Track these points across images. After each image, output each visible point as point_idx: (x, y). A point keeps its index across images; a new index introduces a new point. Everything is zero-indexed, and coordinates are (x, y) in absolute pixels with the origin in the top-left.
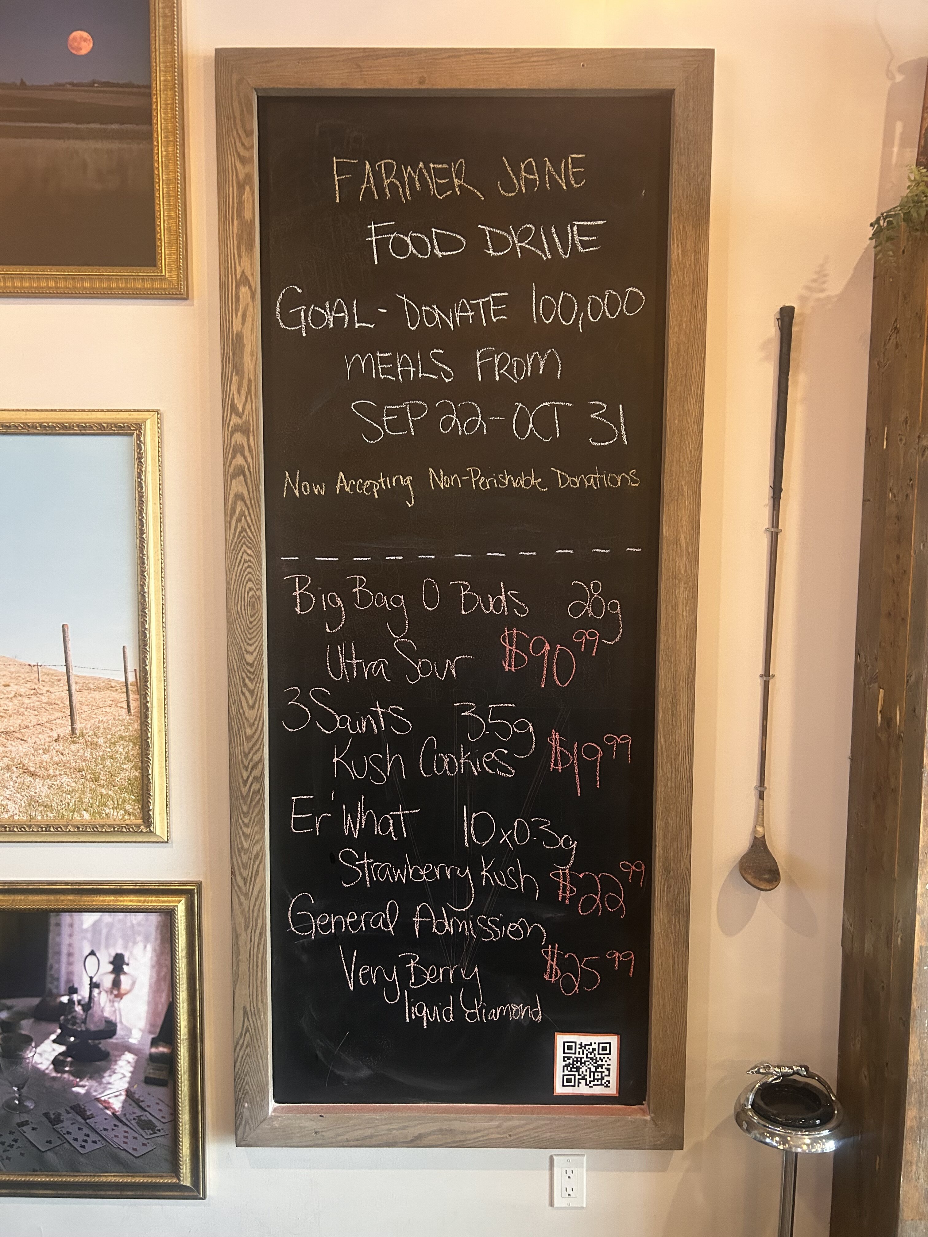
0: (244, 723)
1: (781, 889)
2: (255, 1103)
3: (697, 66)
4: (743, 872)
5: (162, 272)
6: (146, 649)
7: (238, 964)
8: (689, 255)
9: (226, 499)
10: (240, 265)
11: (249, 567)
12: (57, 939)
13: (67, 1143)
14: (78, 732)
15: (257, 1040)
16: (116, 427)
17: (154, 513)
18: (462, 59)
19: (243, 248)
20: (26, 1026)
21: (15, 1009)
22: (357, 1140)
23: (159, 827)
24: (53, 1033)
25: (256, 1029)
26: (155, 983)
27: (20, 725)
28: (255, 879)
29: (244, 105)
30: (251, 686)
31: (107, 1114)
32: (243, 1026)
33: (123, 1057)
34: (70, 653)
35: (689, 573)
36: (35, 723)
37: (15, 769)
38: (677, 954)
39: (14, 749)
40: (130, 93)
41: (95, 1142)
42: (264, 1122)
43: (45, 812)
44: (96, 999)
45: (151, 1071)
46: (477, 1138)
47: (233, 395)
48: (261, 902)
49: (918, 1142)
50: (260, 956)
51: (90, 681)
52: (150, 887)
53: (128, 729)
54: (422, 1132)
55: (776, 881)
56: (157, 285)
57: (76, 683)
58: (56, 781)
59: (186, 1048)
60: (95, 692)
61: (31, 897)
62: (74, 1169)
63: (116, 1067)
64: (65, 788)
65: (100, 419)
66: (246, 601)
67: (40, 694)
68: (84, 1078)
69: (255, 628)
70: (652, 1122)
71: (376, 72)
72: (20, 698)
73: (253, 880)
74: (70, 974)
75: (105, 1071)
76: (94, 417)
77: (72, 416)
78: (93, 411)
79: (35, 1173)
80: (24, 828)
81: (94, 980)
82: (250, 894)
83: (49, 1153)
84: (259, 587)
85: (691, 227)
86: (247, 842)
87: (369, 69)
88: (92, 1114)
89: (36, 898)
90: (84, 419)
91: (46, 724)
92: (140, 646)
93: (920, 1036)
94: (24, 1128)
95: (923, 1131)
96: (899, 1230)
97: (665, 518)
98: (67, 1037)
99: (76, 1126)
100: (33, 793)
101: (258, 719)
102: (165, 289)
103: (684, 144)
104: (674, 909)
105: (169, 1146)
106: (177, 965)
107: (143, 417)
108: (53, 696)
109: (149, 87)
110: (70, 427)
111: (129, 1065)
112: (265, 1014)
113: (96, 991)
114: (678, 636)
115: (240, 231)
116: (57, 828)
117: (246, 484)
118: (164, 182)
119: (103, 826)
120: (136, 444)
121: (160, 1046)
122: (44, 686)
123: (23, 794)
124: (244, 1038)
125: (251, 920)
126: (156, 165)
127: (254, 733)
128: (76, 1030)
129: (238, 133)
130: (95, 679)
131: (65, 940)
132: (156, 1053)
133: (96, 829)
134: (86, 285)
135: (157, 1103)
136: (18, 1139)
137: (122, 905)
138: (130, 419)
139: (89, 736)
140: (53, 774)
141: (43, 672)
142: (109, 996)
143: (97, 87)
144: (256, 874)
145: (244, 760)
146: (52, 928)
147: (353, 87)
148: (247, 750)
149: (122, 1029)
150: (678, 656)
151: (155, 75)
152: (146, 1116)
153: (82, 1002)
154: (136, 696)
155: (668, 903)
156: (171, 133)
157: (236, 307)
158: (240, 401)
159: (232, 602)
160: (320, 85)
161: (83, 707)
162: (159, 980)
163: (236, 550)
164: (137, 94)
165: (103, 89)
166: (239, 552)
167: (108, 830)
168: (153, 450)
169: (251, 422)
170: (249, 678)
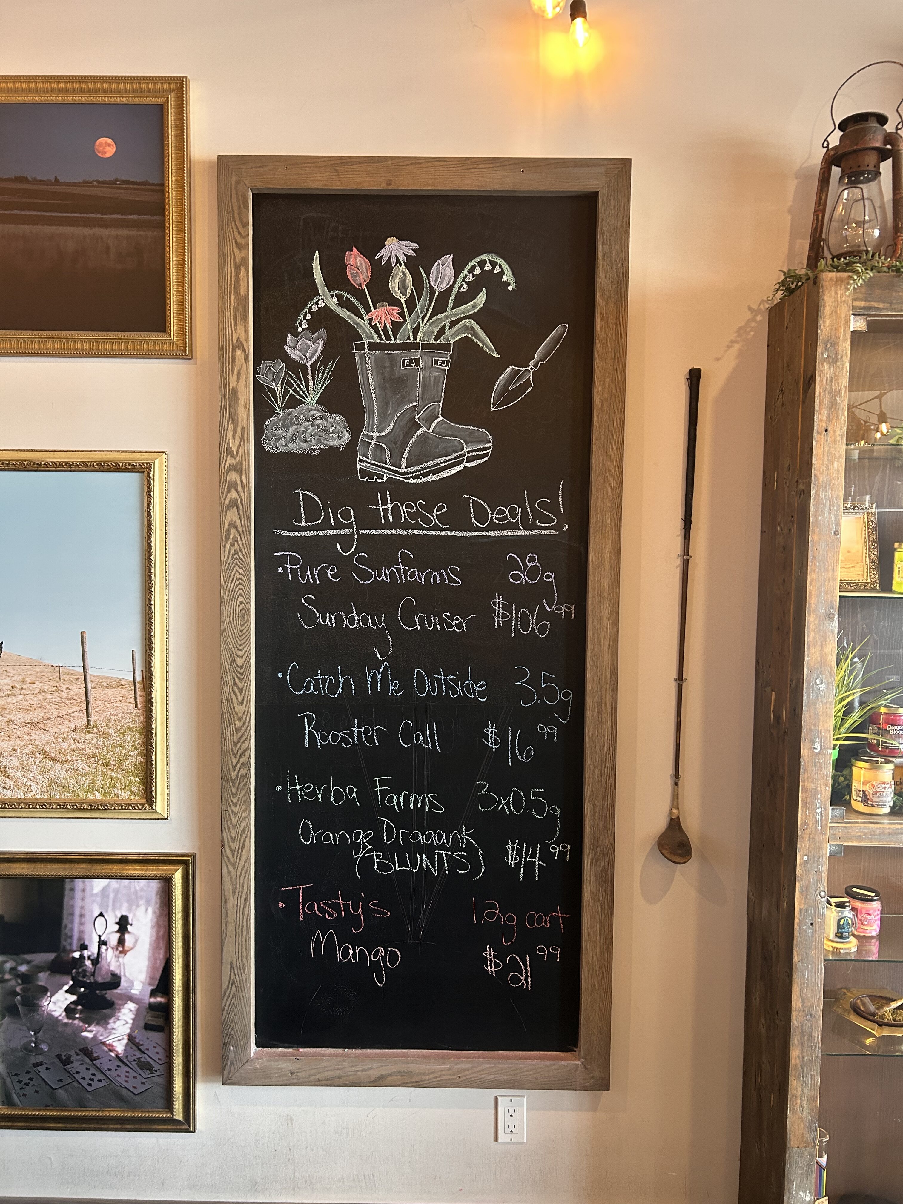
0: (234, 717)
1: (693, 863)
2: (239, 1046)
3: (616, 172)
4: (661, 848)
5: (170, 337)
6: (151, 653)
7: (226, 925)
8: (611, 326)
9: (221, 528)
10: (236, 332)
11: (240, 584)
12: (71, 903)
13: (76, 1082)
14: (92, 723)
15: (242, 991)
16: (129, 465)
17: (161, 537)
18: (423, 165)
19: (239, 318)
20: (43, 978)
21: (33, 963)
23: (160, 805)
24: (66, 984)
25: (241, 981)
26: (155, 941)
27: (43, 717)
28: (242, 851)
29: (241, 201)
30: (241, 686)
31: (111, 1056)
32: (230, 978)
33: (126, 1006)
34: (87, 656)
35: (612, 592)
36: (56, 716)
37: (38, 755)
38: (603, 919)
39: (37, 737)
40: (146, 190)
41: (100, 1081)
42: (246, 1064)
43: (63, 792)
44: (104, 955)
45: (150, 1018)
46: (431, 1079)
47: (229, 439)
48: (246, 872)
49: (801, 1078)
50: (245, 918)
51: (104, 680)
52: (152, 858)
53: (135, 721)
54: (384, 1073)
55: (688, 856)
56: (166, 347)
57: (92, 681)
58: (73, 765)
59: (180, 998)
60: (108, 690)
61: (50, 866)
62: (81, 1104)
63: (119, 1014)
64: (80, 771)
65: (116, 458)
66: (237, 613)
67: (61, 691)
68: (92, 1024)
69: (244, 636)
70: (582, 1066)
71: (350, 176)
72: (44, 694)
73: (240, 852)
74: (81, 932)
75: (110, 1018)
76: (111, 457)
77: (93, 456)
78: (111, 452)
79: (48, 1108)
80: (45, 805)
81: (102, 938)
82: (237, 864)
83: (60, 1090)
84: (248, 600)
85: (612, 305)
86: (235, 818)
87: (345, 173)
88: (98, 1056)
89: (54, 866)
90: (102, 458)
91: (65, 716)
92: (146, 650)
94: (39, 1068)
95: (805, 1069)
96: (787, 1155)
98: (78, 988)
99: (84, 1067)
100: (53, 776)
101: (246, 713)
102: (173, 351)
103: (607, 235)
104: (601, 880)
105: (164, 1085)
106: (174, 925)
107: (153, 457)
108: (72, 693)
109: (163, 185)
110: (90, 465)
111: (131, 1013)
112: (249, 969)
113: (103, 948)
114: (603, 645)
115: (236, 304)
116: (73, 806)
117: (239, 514)
118: (174, 263)
119: (112, 805)
120: (146, 480)
121: (158, 996)
122: (64, 684)
123: (44, 776)
124: (231, 990)
125: (238, 886)
126: (167, 249)
127: (243, 726)
128: (85, 981)
129: (236, 224)
130: (108, 678)
131: (78, 903)
132: (155, 1003)
133: (106, 807)
134: (108, 346)
135: (155, 1047)
136: (33, 1078)
137: (127, 873)
138: (142, 459)
139: (102, 727)
140: (70, 759)
141: (63, 672)
142: (115, 952)
143: (119, 184)
144: (243, 847)
145: (234, 748)
146: (67, 892)
147: (331, 188)
148: (236, 740)
149: (125, 981)
150: (603, 662)
151: (167, 175)
152: (145, 1058)
153: (92, 958)
154: (142, 693)
155: (595, 873)
156: (181, 223)
157: (232, 367)
158: (234, 445)
159: (225, 614)
160: (305, 186)
161: (97, 702)
162: (158, 938)
163: (230, 570)
164: (152, 191)
165: (124, 186)
166: (232, 571)
167: (116, 808)
168: (161, 485)
169: (244, 463)
170: (239, 678)
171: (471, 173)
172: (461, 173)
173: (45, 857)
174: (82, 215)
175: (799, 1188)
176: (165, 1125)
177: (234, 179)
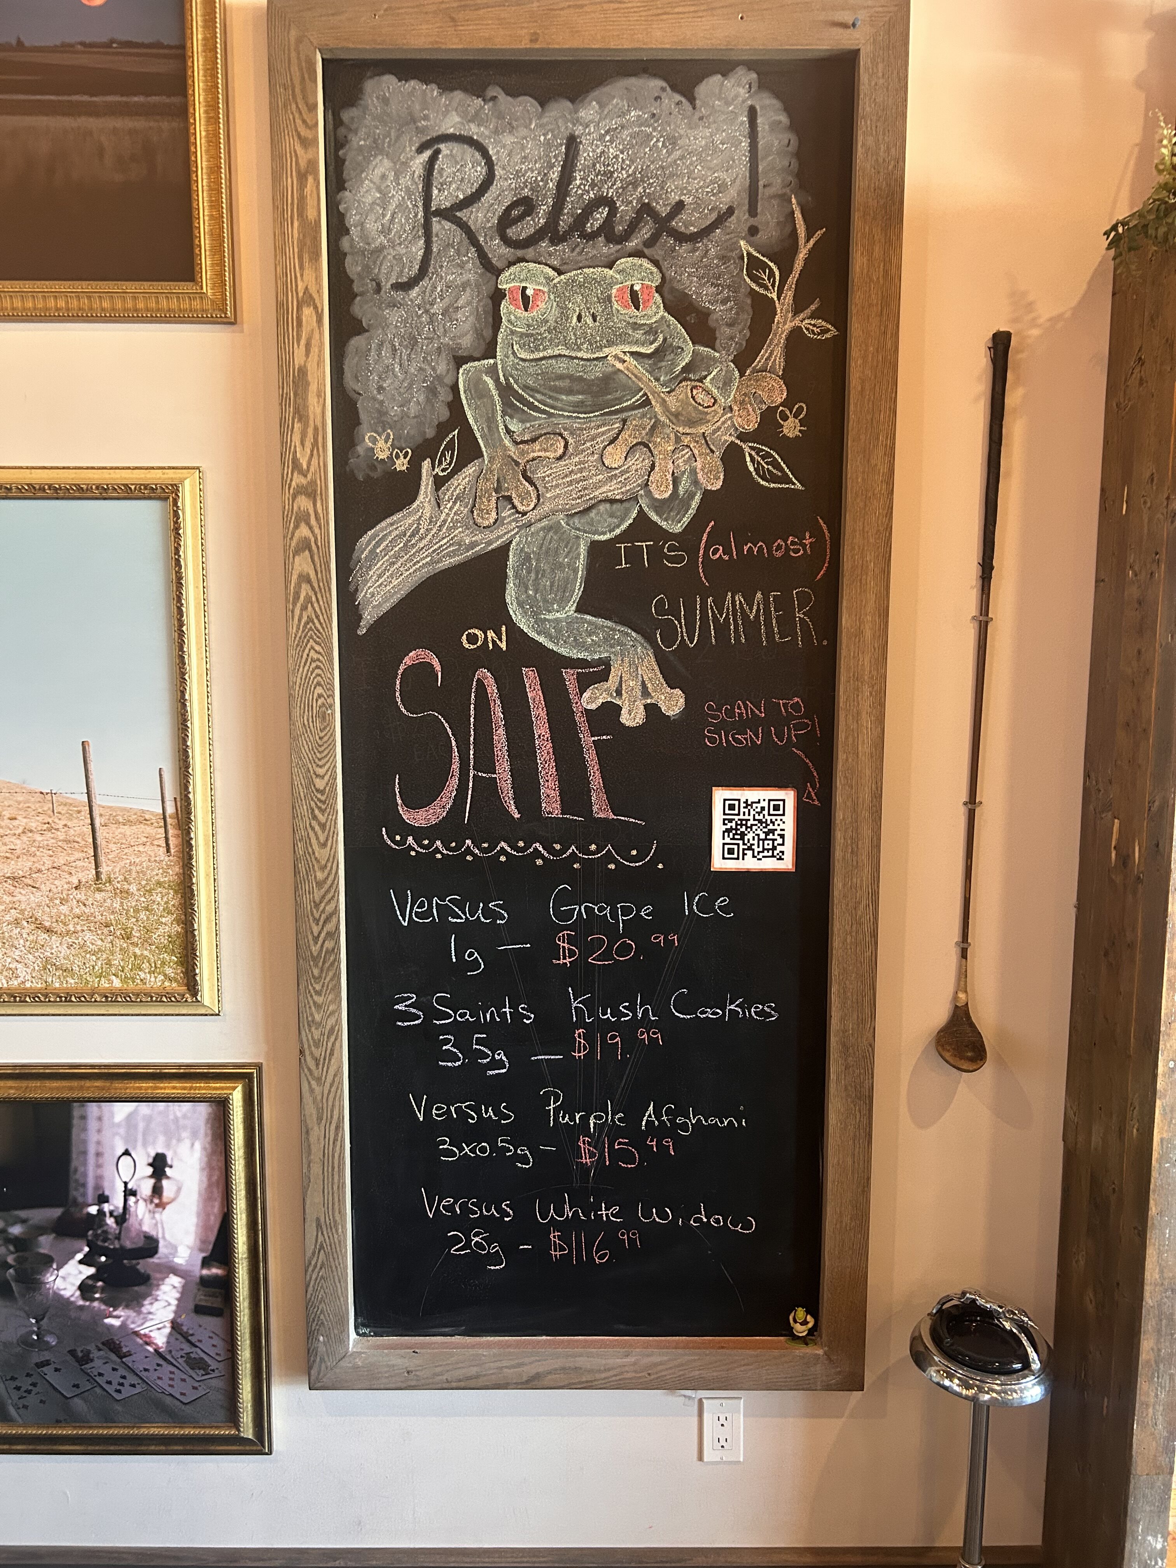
0: (313, 866)
1: (987, 1070)
2: (333, 1336)
3: (887, 19)
4: (940, 1049)
5: (202, 289)
6: (188, 772)
7: (309, 1166)
8: (876, 265)
9: (287, 582)
10: (302, 279)
11: (318, 667)
12: (82, 1136)
13: (98, 1387)
14: (103, 877)
15: (334, 1259)
16: (146, 488)
17: (196, 598)
19: (306, 257)
20: (46, 1244)
21: (31, 1222)
22: (460, 1381)
23: (207, 994)
24: (79, 1252)
25: (333, 1246)
26: (206, 1189)
27: (30, 869)
28: (330, 1060)
29: (305, 70)
30: (322, 818)
31: (148, 1351)
32: (316, 1241)
33: (167, 1280)
34: (93, 777)
35: (875, 673)
36: (50, 866)
37: (25, 924)
38: (857, 1150)
39: (23, 898)
40: (157, 56)
41: (133, 1386)
42: (343, 1360)
43: (64, 977)
44: (132, 1209)
45: (202, 1297)
46: (607, 1378)
47: (295, 447)
48: (337, 1088)
49: (1156, 1379)
50: (336, 1155)
51: (118, 813)
52: (198, 1071)
53: (167, 872)
54: (541, 1370)
55: (981, 1060)
56: (196, 304)
57: (101, 815)
58: (77, 939)
59: (245, 1269)
60: (125, 827)
61: (49, 1084)
62: (108, 1419)
63: (158, 1293)
64: (89, 947)
65: (125, 478)
66: (315, 711)
67: (55, 829)
68: (119, 1307)
69: (326, 745)
70: (825, 1357)
71: (474, 27)
72: (30, 835)
73: (327, 1062)
74: (99, 1178)
75: (145, 1298)
76: (118, 476)
77: (90, 476)
78: (118, 468)
79: (59, 1425)
80: (38, 997)
81: (130, 1186)
82: (324, 1079)
83: (76, 1400)
84: (331, 693)
85: (879, 230)
86: (319, 1013)
87: (466, 23)
88: (128, 1351)
89: (55, 1084)
90: (105, 479)
91: (64, 867)
92: (180, 768)
93: (1159, 1249)
94: (45, 1369)
95: (1161, 1366)
96: (1132, 1486)
97: (845, 604)
98: (96, 1257)
99: (109, 1367)
100: (49, 954)
101: (331, 860)
102: (206, 311)
103: (871, 120)
104: (854, 1095)
105: (225, 1390)
106: (233, 1167)
107: (181, 476)
108: (72, 832)
109: (183, 47)
110: (87, 489)
111: (174, 1291)
112: (344, 1228)
113: (132, 1200)
114: (860, 754)
115: (301, 235)
116: (79, 998)
117: (313, 562)
118: (204, 171)
119: (138, 995)
120: (172, 511)
121: (213, 1266)
122: (60, 819)
123: (36, 954)
124: (318, 1258)
125: (325, 1111)
126: (193, 149)
127: (327, 878)
128: (107, 1248)
129: (297, 107)
130: (124, 809)
131: (92, 1137)
132: (208, 1276)
133: (128, 999)
134: (106, 304)
135: (211, 1337)
136: (36, 1383)
137: (162, 1093)
138: (165, 479)
139: (118, 882)
140: (73, 929)
141: (58, 802)
142: (148, 1205)
143: (116, 47)
144: (331, 1054)
145: (315, 911)
146: (76, 1121)
147: (443, 47)
148: (317, 899)
149: (166, 1246)
150: (861, 778)
151: (190, 31)
152: (196, 1353)
153: (115, 1214)
154: (177, 832)
155: (846, 1087)
156: (212, 107)
157: (298, 335)
158: (303, 456)
159: (297, 712)
160: (404, 44)
161: (111, 846)
162: (210, 1186)
163: (301, 645)
164: (165, 56)
165: (123, 50)
166: (305, 648)
167: (144, 1000)
168: (194, 517)
169: (319, 482)
170: (319, 808)
171: (661, 20)
172: (646, 21)
173: (41, 1071)
174: (60, 98)
175: (1146, 1532)
176: (227, 1445)
177: (293, 33)
